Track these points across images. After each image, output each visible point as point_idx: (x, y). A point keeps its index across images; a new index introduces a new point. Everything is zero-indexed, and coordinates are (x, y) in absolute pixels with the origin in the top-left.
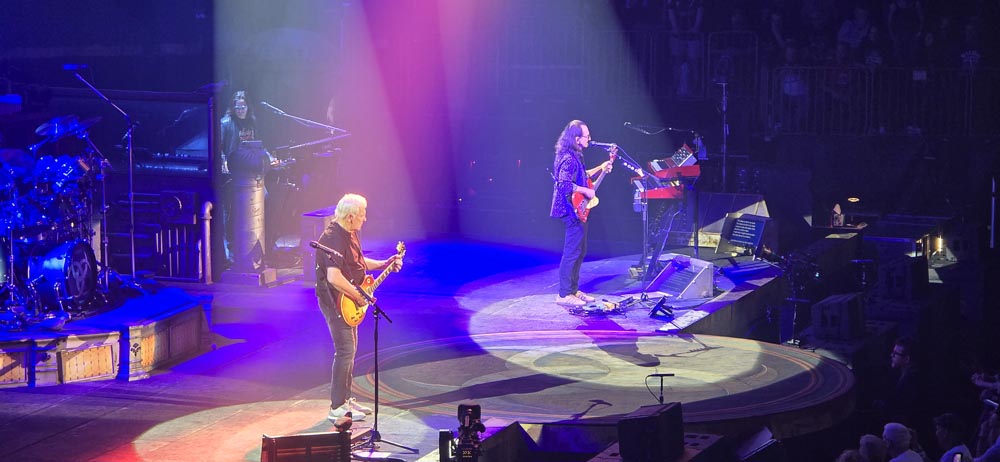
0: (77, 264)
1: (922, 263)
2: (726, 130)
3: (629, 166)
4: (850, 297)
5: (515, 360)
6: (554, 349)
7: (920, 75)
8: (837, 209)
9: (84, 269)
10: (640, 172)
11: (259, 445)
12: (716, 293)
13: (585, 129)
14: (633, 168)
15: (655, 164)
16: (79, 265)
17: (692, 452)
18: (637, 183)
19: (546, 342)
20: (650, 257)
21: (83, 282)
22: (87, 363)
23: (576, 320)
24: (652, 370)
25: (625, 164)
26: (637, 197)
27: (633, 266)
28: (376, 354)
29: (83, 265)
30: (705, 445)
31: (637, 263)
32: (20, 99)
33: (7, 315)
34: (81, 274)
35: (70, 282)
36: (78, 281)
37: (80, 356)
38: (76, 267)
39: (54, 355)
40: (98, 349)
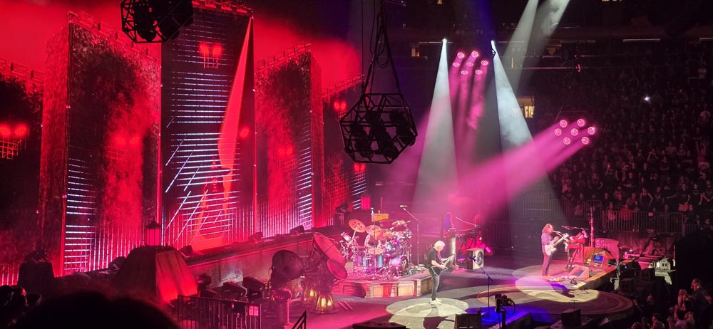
1: (653, 270)
2: (592, 228)
4: (630, 279)
5: (529, 294)
6: (542, 291)
7: (650, 214)
8: (626, 253)
10: (567, 240)
11: (455, 316)
12: (590, 277)
13: (551, 226)
16: (404, 263)
17: (584, 324)
19: (539, 289)
22: (405, 290)
23: (548, 283)
24: (571, 299)
26: (566, 248)
30: (588, 322)
32: (388, 215)
33: (383, 276)
34: (404, 265)
35: (401, 268)
36: (403, 267)
37: (403, 288)
38: (402, 263)
39: (396, 288)
40: (408, 286)
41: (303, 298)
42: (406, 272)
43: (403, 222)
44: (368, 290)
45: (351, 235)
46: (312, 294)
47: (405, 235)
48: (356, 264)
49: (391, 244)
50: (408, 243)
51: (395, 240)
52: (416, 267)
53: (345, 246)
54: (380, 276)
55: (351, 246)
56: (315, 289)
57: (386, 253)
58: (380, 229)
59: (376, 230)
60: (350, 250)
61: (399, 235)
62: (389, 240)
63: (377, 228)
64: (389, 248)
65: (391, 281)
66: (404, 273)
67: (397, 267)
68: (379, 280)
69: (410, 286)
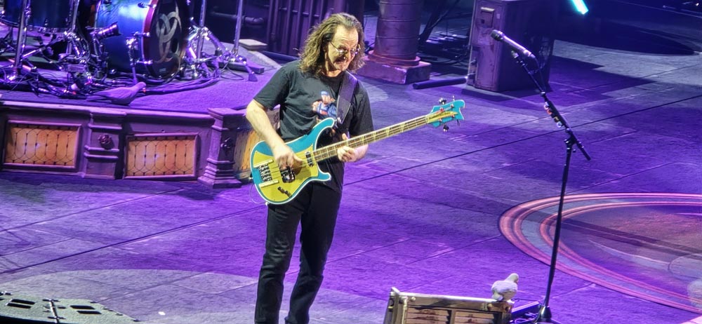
0: (163, 17)
9: (171, 26)
16: (167, 22)
21: (169, 44)
22: (160, 155)
28: (562, 200)
29: (172, 21)
33: (60, 75)
34: (167, 33)
35: (150, 45)
36: (162, 41)
37: (151, 145)
38: (161, 22)
39: (116, 138)
40: (177, 138)
52: (228, 47)
54: (45, 74)
65: (95, 102)
66: (164, 70)
67: (132, 40)
68: (37, 92)
69: (186, 138)
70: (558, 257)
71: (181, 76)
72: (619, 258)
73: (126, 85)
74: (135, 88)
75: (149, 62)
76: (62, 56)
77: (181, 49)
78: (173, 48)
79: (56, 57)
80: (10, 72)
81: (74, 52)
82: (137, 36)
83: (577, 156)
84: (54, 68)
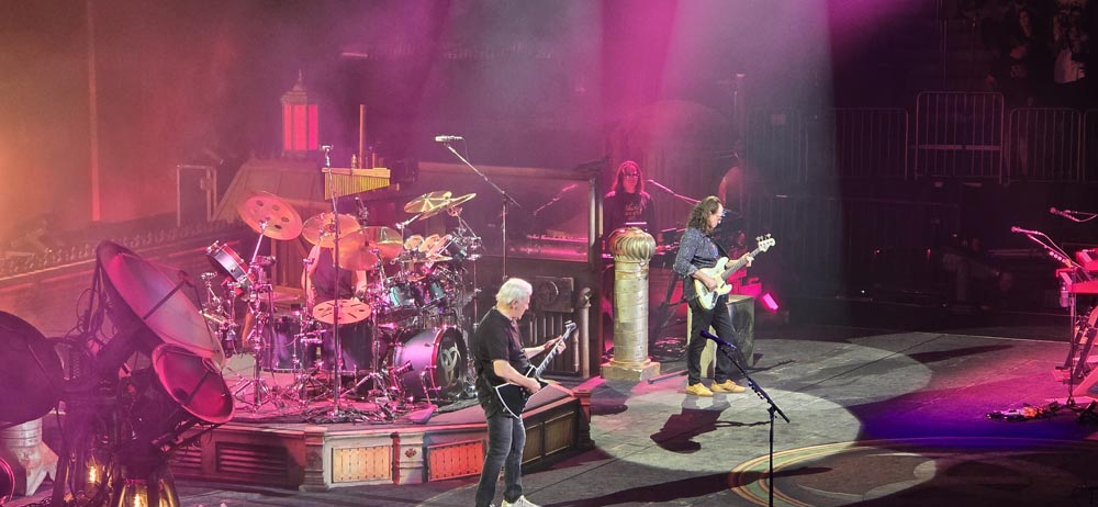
0: (445, 352)
3: (1056, 256)
6: (968, 457)
9: (453, 358)
10: (1068, 262)
14: (1060, 258)
15: (1084, 254)
16: (449, 356)
18: (1065, 276)
19: (961, 448)
20: (1078, 359)
21: (452, 372)
22: (455, 458)
25: (1052, 254)
26: (1064, 291)
27: (1057, 368)
29: (453, 354)
31: (1062, 364)
32: (385, 173)
33: (370, 406)
34: (450, 364)
35: (438, 373)
36: (447, 371)
37: (448, 452)
38: (445, 356)
39: (419, 450)
40: (467, 444)
41: (58, 495)
42: (459, 387)
43: (447, 199)
44: (315, 459)
45: (245, 254)
46: (93, 476)
47: (453, 249)
48: (264, 361)
49: (400, 285)
50: (468, 279)
51: (418, 266)
53: (224, 292)
55: (244, 291)
56: (104, 460)
57: (382, 317)
58: (355, 227)
59: (344, 232)
60: (240, 309)
61: (432, 247)
62: (391, 269)
63: (349, 224)
64: (393, 298)
65: (399, 425)
66: (451, 393)
67: (423, 373)
68: (354, 422)
69: (474, 443)
70: (775, 500)
71: (464, 397)
72: (824, 497)
73: (423, 408)
74: (430, 410)
75: (439, 388)
76: (370, 392)
77: (462, 375)
78: (456, 375)
79: (366, 394)
80: (332, 410)
81: (379, 388)
82: (427, 369)
83: (778, 421)
84: (366, 401)
